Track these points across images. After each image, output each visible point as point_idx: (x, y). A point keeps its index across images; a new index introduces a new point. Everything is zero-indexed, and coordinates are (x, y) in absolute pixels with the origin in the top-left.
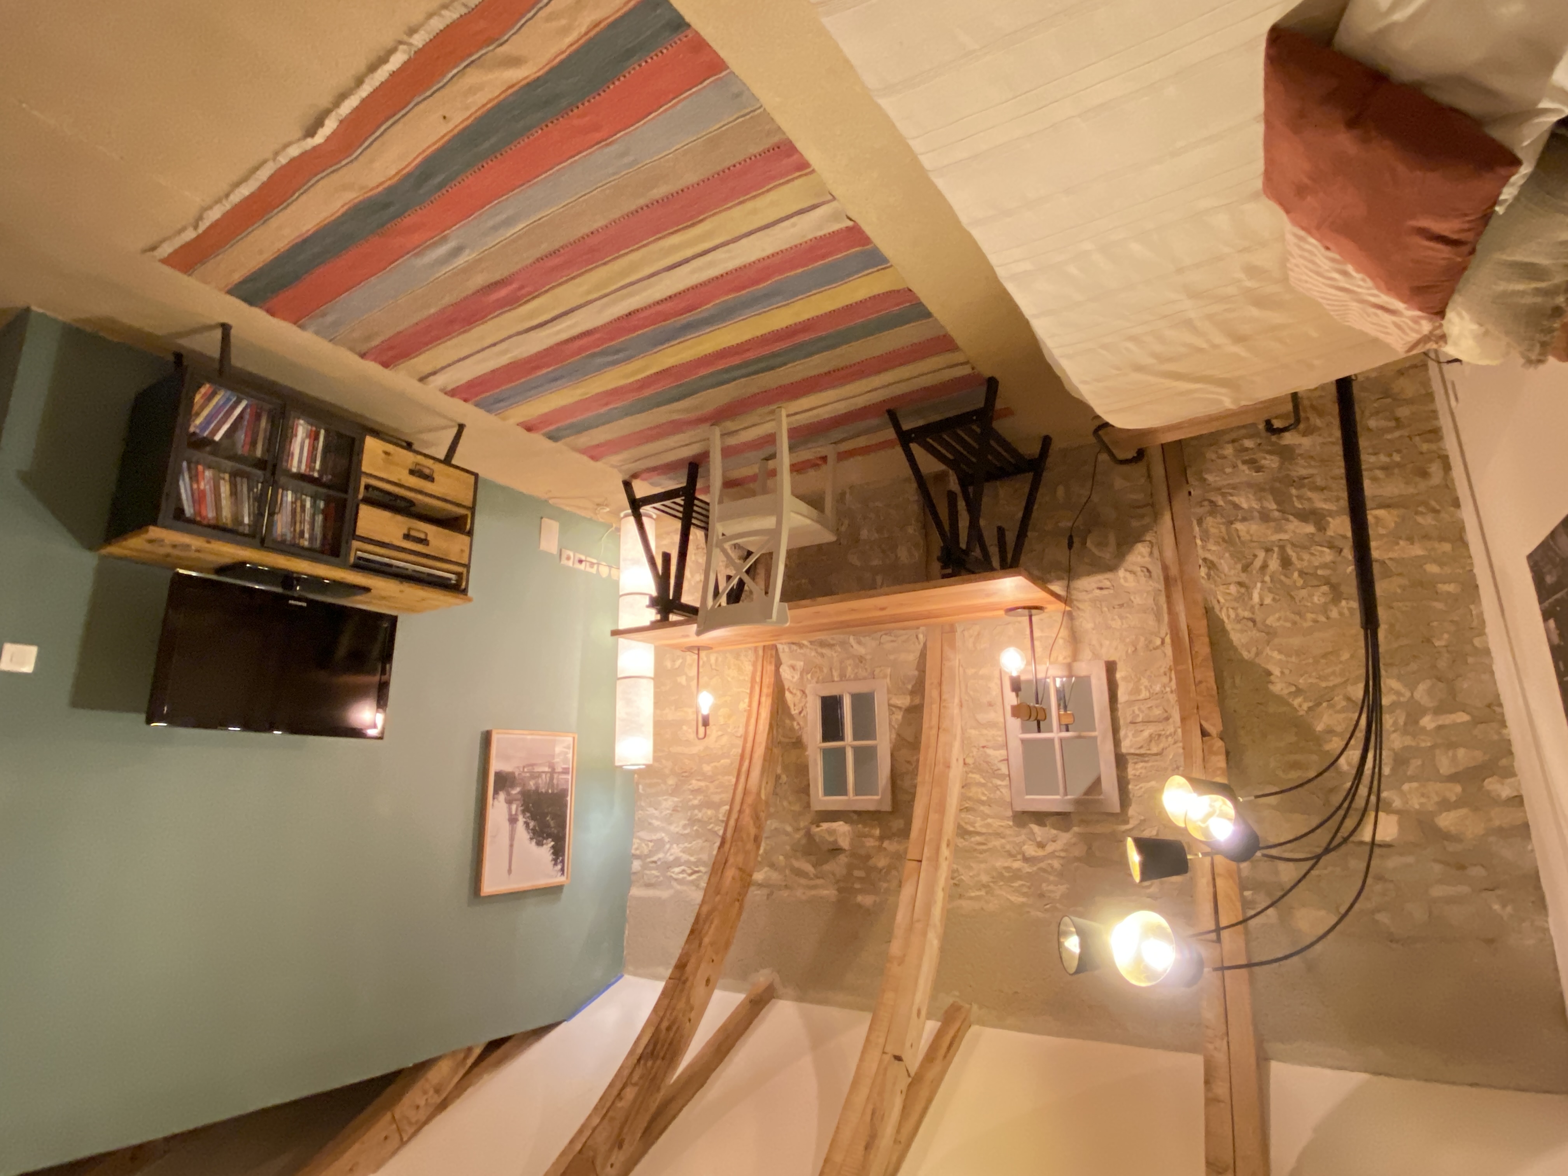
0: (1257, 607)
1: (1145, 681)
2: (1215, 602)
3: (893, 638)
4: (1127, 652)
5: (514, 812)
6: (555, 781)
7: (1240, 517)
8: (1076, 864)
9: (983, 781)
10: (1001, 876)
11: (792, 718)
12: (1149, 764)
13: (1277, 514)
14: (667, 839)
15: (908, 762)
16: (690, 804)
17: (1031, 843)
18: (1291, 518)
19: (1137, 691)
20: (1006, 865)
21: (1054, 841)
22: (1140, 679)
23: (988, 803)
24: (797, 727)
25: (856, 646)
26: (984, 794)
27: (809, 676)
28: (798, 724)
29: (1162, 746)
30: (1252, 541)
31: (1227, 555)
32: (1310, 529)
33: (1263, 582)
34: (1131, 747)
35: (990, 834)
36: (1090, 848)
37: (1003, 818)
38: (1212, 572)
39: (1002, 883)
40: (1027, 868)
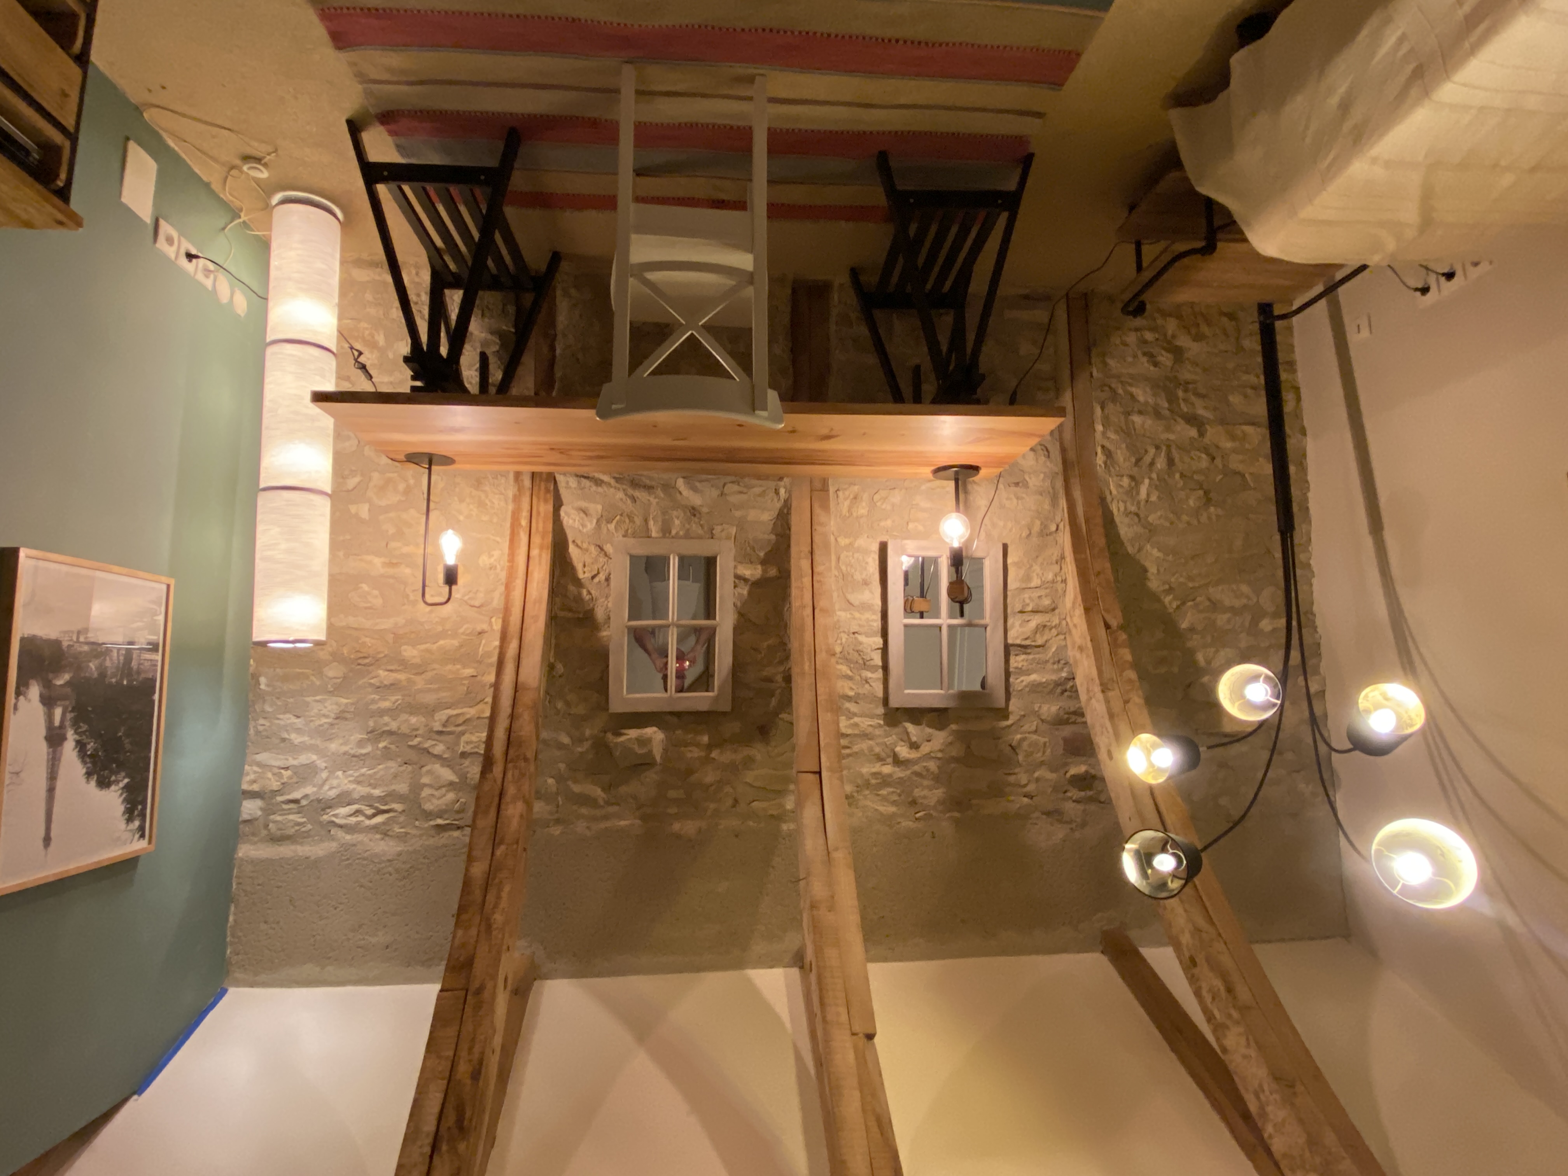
0: (1142, 503)
1: (1037, 568)
2: (1107, 493)
3: (741, 489)
4: (1021, 535)
5: (57, 723)
6: (134, 664)
7: (1136, 409)
8: (953, 765)
9: (849, 673)
10: (867, 785)
11: (579, 583)
12: (1031, 657)
13: (1167, 413)
14: (321, 764)
15: (755, 650)
16: (374, 707)
17: (903, 743)
18: (1179, 420)
19: (1028, 578)
20: (874, 770)
21: (929, 741)
22: (1031, 566)
23: (855, 699)
24: (587, 597)
25: (686, 492)
26: (852, 689)
27: (612, 527)
28: (589, 593)
29: (1045, 638)
30: (1144, 436)
31: (1124, 446)
32: (1193, 432)
33: (1150, 479)
34: (1017, 638)
35: (855, 735)
36: (969, 747)
37: (872, 717)
38: (1108, 462)
39: (867, 792)
40: (900, 773)
